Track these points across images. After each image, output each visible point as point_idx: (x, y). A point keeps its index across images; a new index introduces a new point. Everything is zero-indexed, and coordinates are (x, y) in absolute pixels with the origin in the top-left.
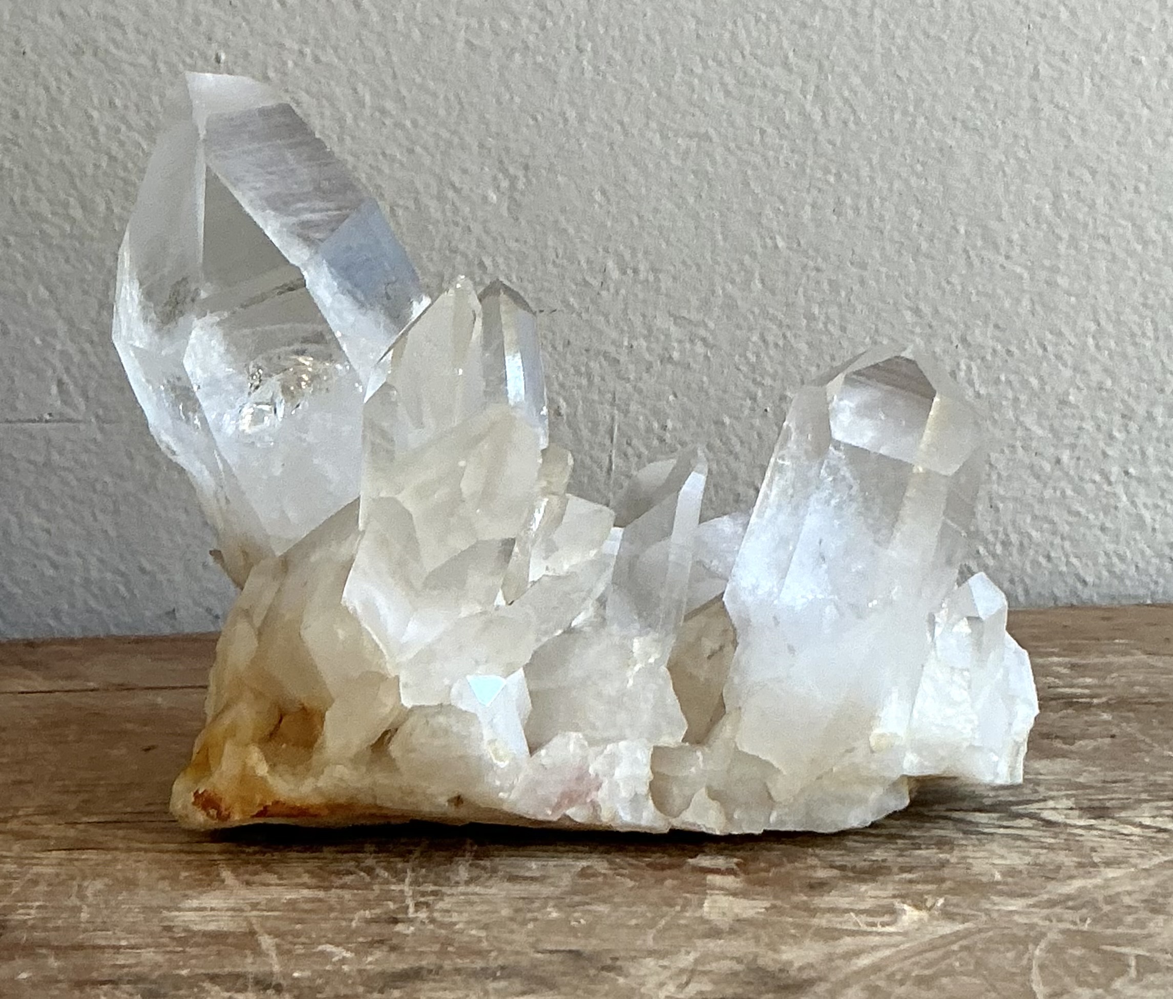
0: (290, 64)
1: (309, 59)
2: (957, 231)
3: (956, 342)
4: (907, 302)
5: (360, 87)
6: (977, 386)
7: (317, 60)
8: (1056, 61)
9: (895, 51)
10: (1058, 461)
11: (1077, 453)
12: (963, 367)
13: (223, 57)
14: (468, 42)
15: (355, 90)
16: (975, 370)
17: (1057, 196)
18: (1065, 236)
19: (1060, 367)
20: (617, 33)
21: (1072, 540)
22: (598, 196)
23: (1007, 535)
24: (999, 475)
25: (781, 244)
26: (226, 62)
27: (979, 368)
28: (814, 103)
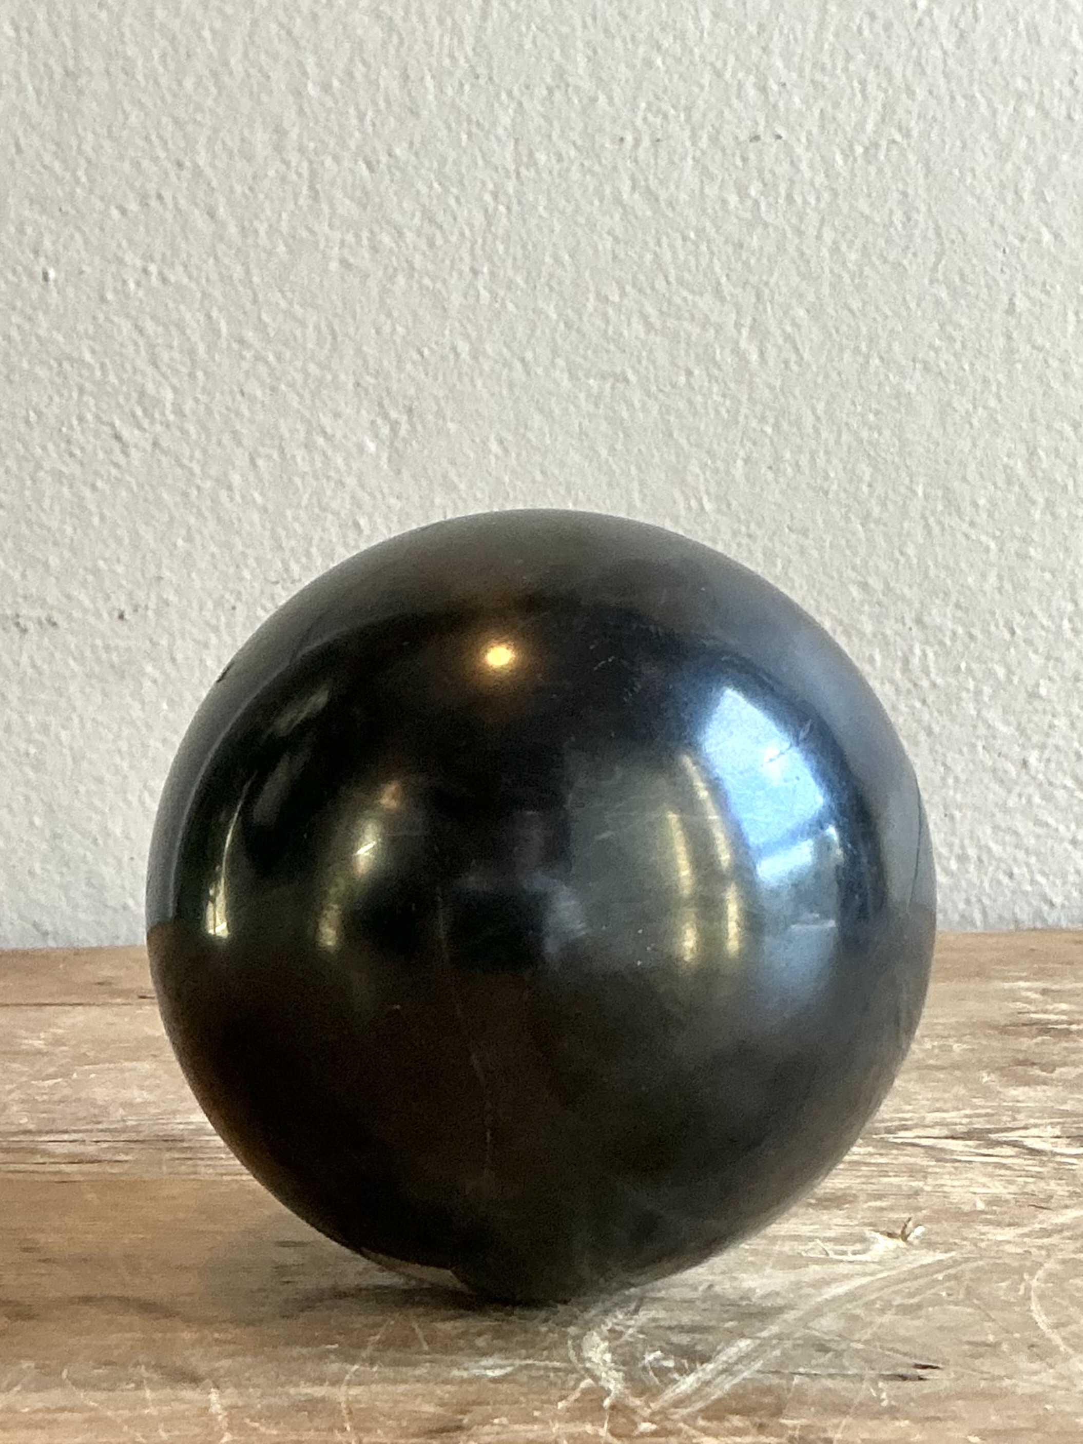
0: (132, 286)
1: (155, 281)
2: (914, 492)
3: (909, 622)
4: (853, 575)
5: (215, 314)
6: (933, 675)
7: (164, 280)
8: (1035, 293)
9: (846, 278)
10: (1025, 763)
11: (1046, 755)
12: (917, 651)
13: (52, 274)
14: (344, 263)
15: (209, 317)
16: (931, 655)
17: (1033, 453)
18: (1041, 501)
19: (1030, 654)
20: (519, 253)
21: (1038, 854)
22: (494, 447)
23: (962, 847)
24: (957, 780)
25: (708, 506)
26: (56, 281)
27: (936, 653)
28: (750, 340)
